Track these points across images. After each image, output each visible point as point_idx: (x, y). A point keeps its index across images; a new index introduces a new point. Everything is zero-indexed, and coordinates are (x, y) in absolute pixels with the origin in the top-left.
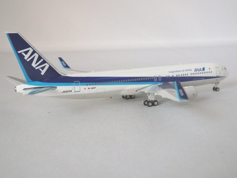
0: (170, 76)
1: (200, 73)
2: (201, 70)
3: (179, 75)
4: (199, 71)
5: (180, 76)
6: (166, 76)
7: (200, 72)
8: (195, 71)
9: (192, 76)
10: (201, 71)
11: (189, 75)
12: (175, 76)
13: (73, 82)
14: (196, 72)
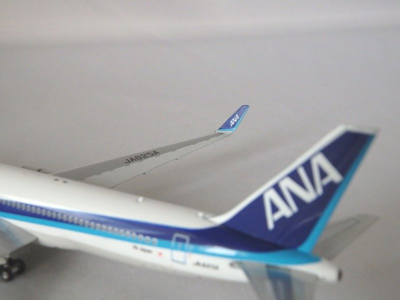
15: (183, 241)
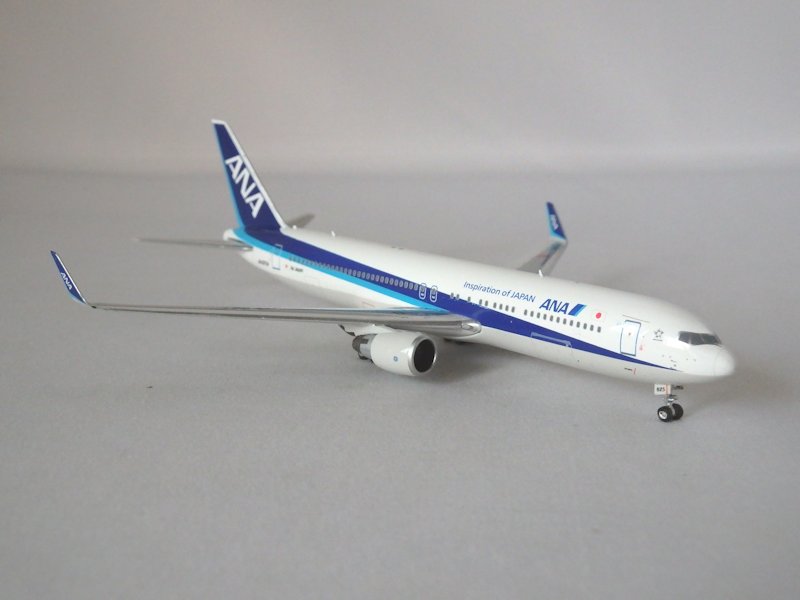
0: (461, 297)
1: (555, 319)
2: (565, 312)
3: (487, 303)
4: (555, 310)
5: (490, 306)
6: (449, 294)
7: (556, 315)
8: (543, 306)
9: (528, 319)
10: (562, 313)
11: (518, 315)
12: (475, 301)
13: (272, 244)
14: (543, 311)
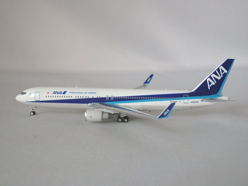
15: (187, 96)
